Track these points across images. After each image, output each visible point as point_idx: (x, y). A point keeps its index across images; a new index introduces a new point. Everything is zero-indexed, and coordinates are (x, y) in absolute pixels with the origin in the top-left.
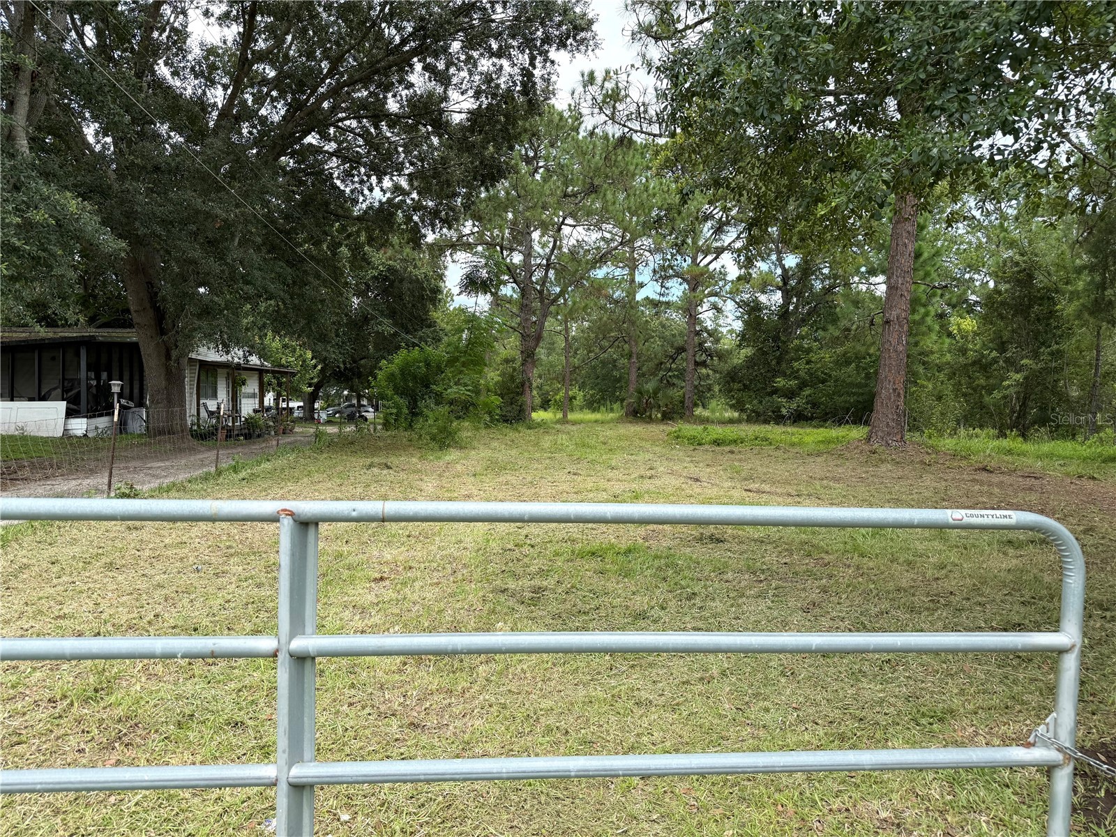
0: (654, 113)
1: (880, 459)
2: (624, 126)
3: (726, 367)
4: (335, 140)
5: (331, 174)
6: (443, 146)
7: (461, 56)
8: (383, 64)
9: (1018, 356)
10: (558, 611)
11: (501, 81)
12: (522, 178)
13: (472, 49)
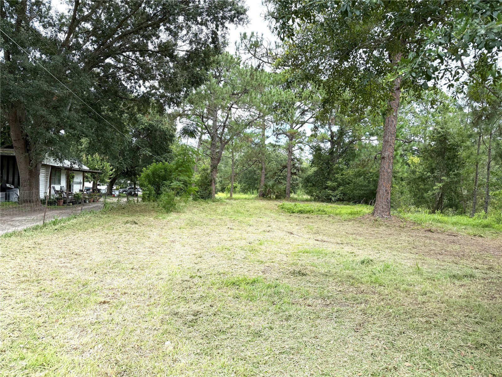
0: (275, 54)
1: (380, 224)
2: (260, 59)
3: (305, 175)
4: (123, 62)
5: (120, 78)
6: (175, 67)
7: (184, 25)
8: (144, 25)
9: (440, 175)
10: (206, 332)
11: (202, 36)
12: (213, 84)
13: (188, 20)
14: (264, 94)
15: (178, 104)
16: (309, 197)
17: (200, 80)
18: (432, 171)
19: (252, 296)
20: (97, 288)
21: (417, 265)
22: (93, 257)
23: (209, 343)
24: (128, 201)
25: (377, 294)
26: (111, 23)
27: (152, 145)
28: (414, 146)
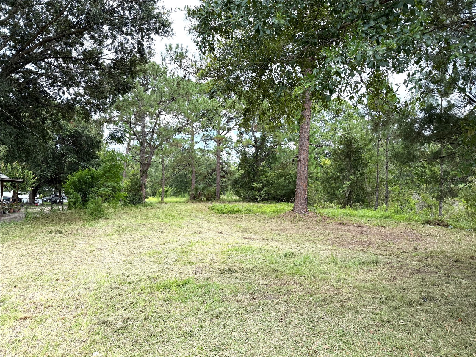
0: (199, 66)
1: (299, 220)
2: (186, 70)
3: (233, 178)
4: (45, 68)
5: (42, 85)
6: (101, 75)
7: (109, 34)
8: (67, 32)
9: (348, 175)
10: (137, 338)
11: (128, 46)
12: (140, 92)
13: (113, 30)
14: (191, 102)
15: (105, 111)
16: (237, 198)
17: (127, 87)
18: (341, 171)
19: (183, 298)
20: (17, 303)
21: (332, 255)
22: (12, 271)
23: (140, 349)
24: (53, 210)
25: (298, 285)
26: (30, 29)
27: (78, 152)
28: (326, 149)
